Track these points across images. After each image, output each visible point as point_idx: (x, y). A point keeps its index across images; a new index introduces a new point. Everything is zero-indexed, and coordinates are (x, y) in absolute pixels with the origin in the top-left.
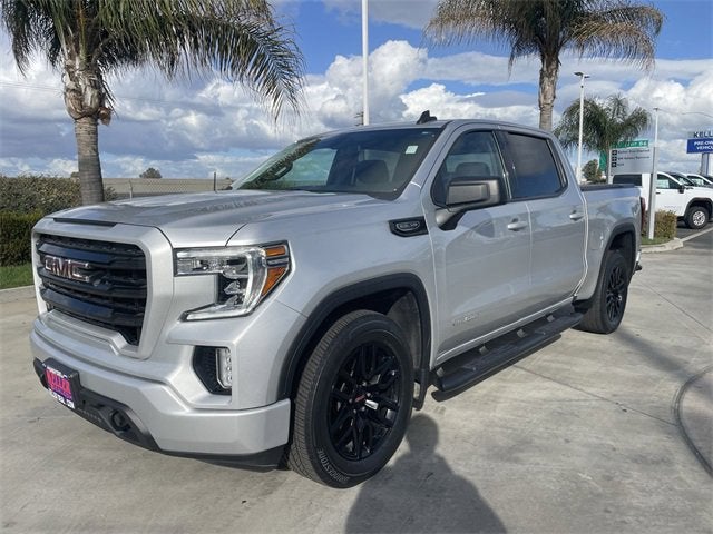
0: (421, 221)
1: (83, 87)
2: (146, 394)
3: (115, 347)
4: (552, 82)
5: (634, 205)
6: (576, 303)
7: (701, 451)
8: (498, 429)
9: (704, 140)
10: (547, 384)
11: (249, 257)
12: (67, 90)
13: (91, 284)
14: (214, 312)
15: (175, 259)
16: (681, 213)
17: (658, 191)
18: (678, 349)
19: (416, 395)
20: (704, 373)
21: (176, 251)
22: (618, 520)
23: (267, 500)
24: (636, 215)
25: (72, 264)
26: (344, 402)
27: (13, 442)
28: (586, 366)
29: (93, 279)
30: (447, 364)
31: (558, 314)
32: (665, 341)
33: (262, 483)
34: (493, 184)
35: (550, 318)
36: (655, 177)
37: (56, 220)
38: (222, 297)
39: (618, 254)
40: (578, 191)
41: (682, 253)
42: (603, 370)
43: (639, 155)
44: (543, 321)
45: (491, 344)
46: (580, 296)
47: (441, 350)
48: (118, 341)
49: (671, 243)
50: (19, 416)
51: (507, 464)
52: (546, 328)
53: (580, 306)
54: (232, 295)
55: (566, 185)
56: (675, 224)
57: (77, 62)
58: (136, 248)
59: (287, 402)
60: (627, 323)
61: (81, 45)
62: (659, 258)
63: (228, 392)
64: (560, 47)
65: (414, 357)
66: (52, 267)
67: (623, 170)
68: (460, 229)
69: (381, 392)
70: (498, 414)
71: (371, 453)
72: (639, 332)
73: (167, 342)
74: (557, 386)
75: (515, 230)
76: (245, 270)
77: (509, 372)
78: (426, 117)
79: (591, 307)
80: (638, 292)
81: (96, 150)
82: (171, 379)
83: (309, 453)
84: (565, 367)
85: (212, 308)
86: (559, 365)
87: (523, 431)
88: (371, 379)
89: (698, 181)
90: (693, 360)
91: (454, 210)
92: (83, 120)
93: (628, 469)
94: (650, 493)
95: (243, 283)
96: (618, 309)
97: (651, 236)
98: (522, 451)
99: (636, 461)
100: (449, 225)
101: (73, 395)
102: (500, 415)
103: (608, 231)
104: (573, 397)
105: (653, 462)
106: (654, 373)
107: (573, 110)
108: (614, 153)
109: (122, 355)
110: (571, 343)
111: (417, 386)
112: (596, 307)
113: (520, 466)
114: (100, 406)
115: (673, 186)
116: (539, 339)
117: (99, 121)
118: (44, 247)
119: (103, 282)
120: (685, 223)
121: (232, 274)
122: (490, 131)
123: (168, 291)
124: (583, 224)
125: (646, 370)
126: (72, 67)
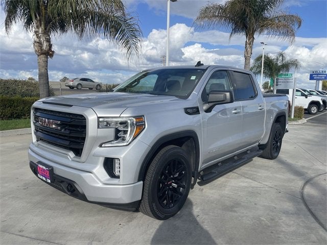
0: (197, 108)
1: (42, 41)
2: (84, 177)
3: (70, 157)
4: (251, 47)
5: (285, 104)
6: (259, 145)
7: (312, 210)
8: (226, 198)
9: (317, 75)
10: (247, 180)
11: (129, 121)
12: (35, 42)
13: (61, 130)
14: (113, 144)
15: (99, 122)
16: (306, 107)
17: (296, 97)
18: (303, 167)
19: (192, 182)
20: (314, 178)
21: (99, 118)
22: (277, 236)
23: (130, 224)
24: (287, 108)
25: (52, 122)
26: (163, 183)
27: (17, 197)
28: (263, 173)
29: (62, 128)
30: (205, 170)
31: (252, 150)
32: (298, 164)
33: (127, 217)
34: (228, 94)
35: (249, 152)
36: (295, 90)
37: (44, 102)
38: (117, 138)
39: (278, 125)
40: (262, 97)
41: (306, 125)
42: (271, 175)
43: (288, 81)
44: (245, 153)
45: (223, 162)
46: (262, 143)
47: (203, 163)
48: (71, 154)
49: (301, 120)
50: (18, 187)
51: (230, 213)
52: (247, 156)
53: (261, 147)
54: (120, 137)
55: (257, 94)
56: (303, 112)
57: (40, 30)
58: (82, 116)
59: (142, 182)
60: (281, 155)
61: (42, 22)
62: (295, 127)
63: (118, 177)
64: (254, 32)
65: (192, 166)
66: (42, 122)
67: (281, 87)
68: (213, 112)
69: (179, 180)
70: (226, 192)
71: (174, 206)
72: (286, 159)
73: (93, 156)
74: (251, 181)
75: (236, 113)
76: (127, 126)
77: (231, 174)
78: (199, 64)
79: (266, 147)
80: (286, 142)
81: (47, 70)
82: (95, 171)
83: (149, 204)
84: (255, 173)
85: (112, 142)
86: (252, 173)
87: (237, 199)
88: (175, 175)
89: (314, 93)
90: (309, 172)
91: (211, 104)
92: (42, 56)
93: (281, 216)
94: (290, 226)
95: (125, 132)
96: (278, 149)
97: (292, 117)
98: (237, 207)
99: (284, 213)
100: (208, 110)
101: (50, 176)
102: (227, 192)
103: (275, 115)
104: (258, 186)
105: (292, 214)
106: (293, 177)
107: (259, 59)
108: (277, 79)
109: (73, 160)
110: (257, 163)
111: (193, 178)
112: (269, 147)
113: (236, 214)
114: (62, 182)
115: (303, 95)
116: (244, 160)
117: (49, 57)
118: (38, 114)
119: (65, 130)
120: (308, 112)
121: (121, 128)
122: (226, 71)
123: (95, 134)
124: (264, 111)
125: (289, 176)
126: (38, 32)
